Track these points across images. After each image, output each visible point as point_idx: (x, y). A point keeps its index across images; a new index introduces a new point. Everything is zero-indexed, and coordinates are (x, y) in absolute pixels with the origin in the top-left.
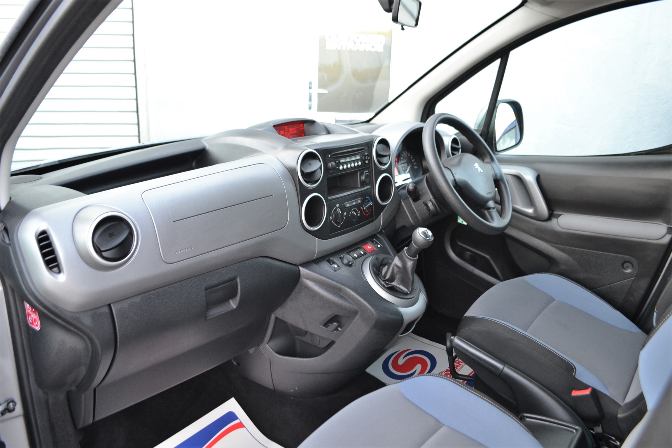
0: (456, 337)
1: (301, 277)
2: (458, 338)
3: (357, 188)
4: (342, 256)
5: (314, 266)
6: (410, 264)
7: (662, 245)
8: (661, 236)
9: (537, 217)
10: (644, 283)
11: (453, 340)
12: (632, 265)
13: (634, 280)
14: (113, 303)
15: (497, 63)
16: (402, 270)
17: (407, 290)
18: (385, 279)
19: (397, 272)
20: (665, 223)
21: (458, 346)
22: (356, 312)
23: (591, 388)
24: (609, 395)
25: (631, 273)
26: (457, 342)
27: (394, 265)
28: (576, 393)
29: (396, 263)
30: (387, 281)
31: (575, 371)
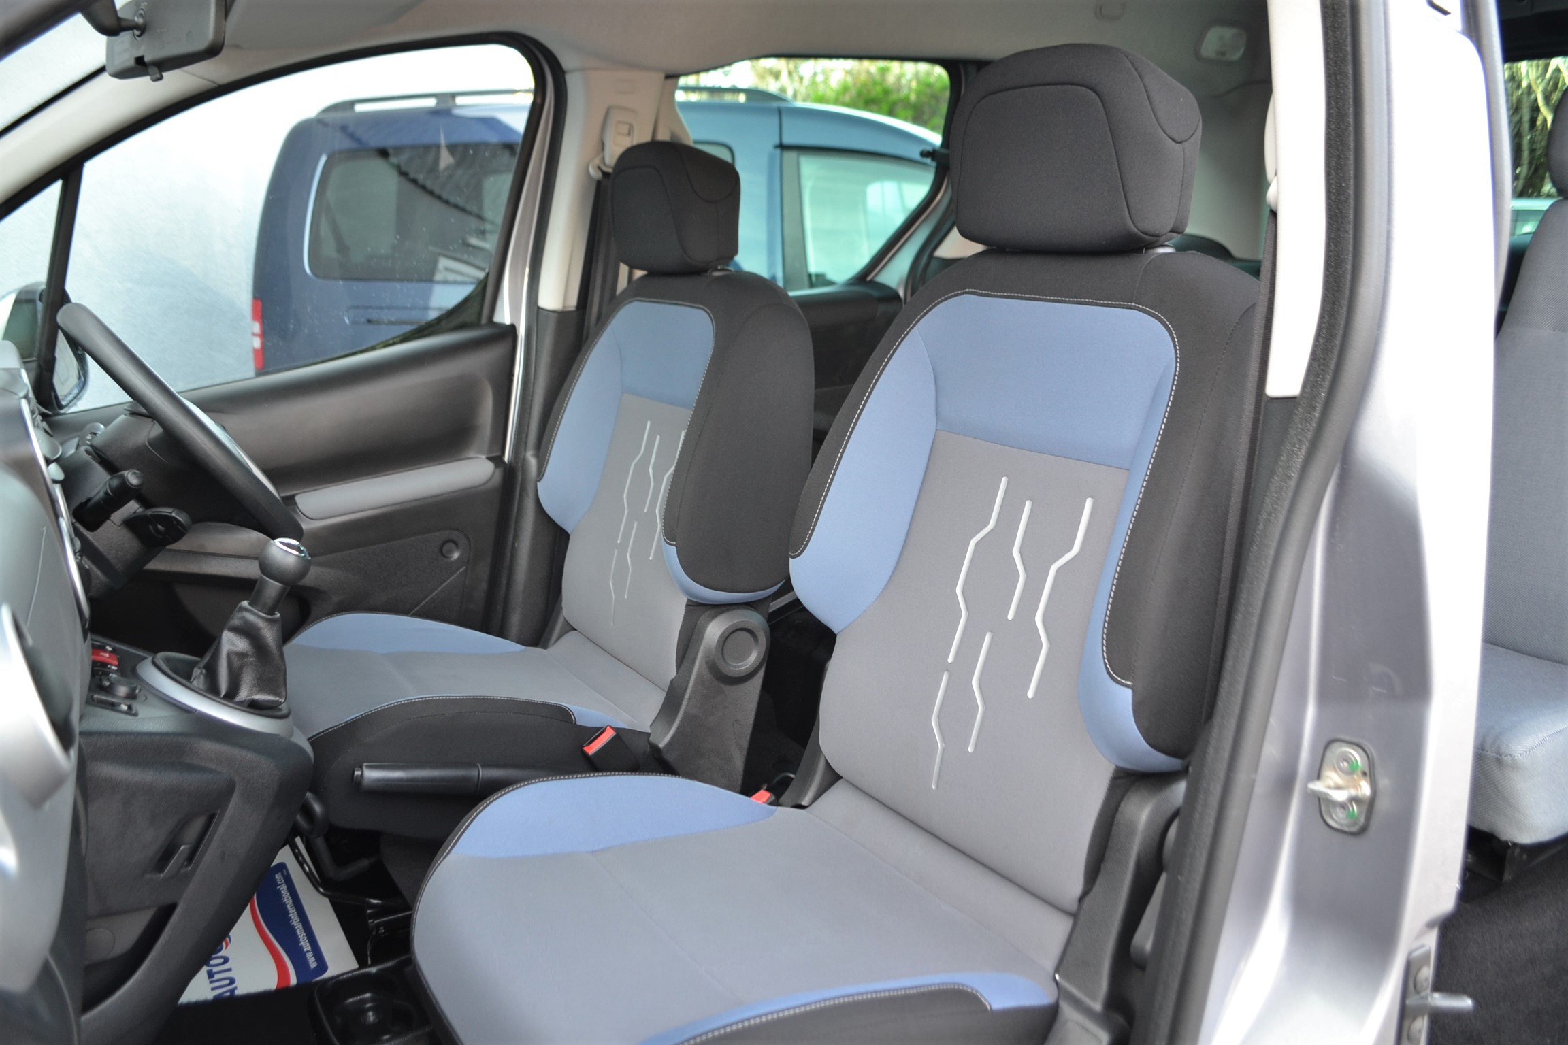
0: (364, 769)
2: (370, 767)
7: (493, 491)
8: (489, 476)
10: (483, 570)
12: (453, 541)
13: (466, 570)
16: (251, 657)
17: (277, 699)
18: (222, 695)
19: (241, 667)
20: (480, 452)
21: (379, 780)
22: (230, 789)
23: (608, 727)
24: (626, 727)
25: (459, 558)
26: (371, 775)
27: (229, 655)
28: (593, 748)
29: (233, 648)
30: (230, 697)
31: (573, 715)
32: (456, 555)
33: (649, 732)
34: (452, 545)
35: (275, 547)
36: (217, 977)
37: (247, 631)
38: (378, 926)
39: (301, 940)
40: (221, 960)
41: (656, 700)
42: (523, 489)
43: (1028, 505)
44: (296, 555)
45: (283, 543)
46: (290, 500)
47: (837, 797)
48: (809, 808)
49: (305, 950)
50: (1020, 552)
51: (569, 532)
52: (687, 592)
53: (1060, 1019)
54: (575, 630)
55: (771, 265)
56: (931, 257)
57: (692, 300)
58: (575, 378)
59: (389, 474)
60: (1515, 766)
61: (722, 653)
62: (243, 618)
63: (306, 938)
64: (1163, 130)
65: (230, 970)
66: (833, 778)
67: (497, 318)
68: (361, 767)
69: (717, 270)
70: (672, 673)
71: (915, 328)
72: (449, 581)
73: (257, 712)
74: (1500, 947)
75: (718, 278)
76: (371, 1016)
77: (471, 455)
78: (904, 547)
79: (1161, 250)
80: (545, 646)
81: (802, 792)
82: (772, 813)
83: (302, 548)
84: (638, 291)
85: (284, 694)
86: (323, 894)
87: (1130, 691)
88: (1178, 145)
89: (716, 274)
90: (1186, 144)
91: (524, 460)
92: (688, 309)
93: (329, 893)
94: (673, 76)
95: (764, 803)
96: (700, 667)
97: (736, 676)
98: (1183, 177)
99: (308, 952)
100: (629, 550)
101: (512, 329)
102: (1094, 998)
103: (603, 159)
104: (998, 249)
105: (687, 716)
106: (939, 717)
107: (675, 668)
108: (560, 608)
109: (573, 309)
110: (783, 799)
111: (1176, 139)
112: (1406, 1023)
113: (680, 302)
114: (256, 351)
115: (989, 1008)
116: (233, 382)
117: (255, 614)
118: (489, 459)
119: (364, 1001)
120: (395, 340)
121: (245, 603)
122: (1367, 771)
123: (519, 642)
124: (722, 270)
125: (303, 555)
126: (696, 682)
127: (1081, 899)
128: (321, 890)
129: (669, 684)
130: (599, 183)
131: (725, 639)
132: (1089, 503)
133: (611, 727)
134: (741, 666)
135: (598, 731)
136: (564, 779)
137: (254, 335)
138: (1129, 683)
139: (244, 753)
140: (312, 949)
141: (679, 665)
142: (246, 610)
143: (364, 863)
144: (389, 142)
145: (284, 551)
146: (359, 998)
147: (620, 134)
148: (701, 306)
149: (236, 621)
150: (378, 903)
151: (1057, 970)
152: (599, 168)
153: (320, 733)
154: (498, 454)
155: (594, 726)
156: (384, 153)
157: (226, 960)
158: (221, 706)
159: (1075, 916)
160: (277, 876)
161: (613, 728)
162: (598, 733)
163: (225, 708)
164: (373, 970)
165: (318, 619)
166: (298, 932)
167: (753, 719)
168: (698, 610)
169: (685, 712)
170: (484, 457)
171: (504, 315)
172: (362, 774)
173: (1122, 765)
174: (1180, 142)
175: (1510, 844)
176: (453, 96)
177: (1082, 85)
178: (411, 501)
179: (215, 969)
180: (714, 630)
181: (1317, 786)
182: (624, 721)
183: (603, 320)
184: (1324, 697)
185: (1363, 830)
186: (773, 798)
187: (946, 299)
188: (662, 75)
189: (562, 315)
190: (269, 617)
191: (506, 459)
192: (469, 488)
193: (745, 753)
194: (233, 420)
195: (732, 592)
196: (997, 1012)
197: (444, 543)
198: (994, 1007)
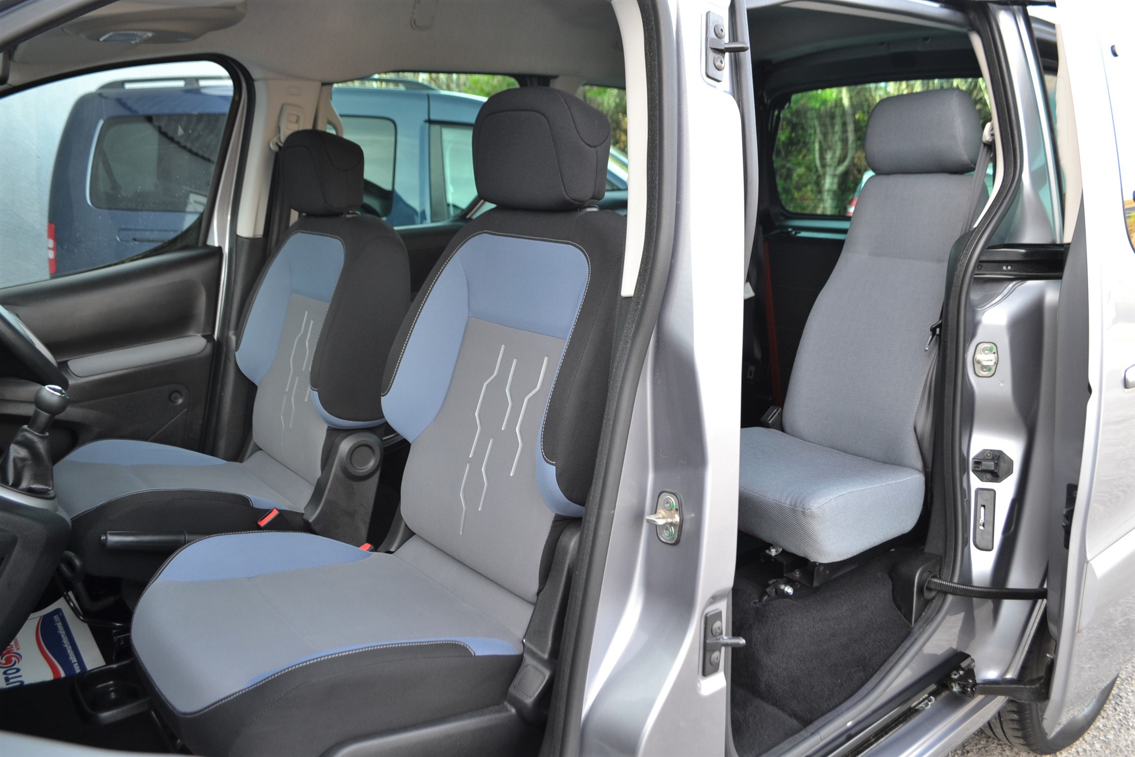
0: (108, 535)
2: (112, 534)
6: (42, 445)
7: (206, 358)
8: (199, 348)
10: (200, 410)
12: (178, 391)
13: (188, 410)
16: (29, 461)
17: (47, 487)
18: (11, 483)
19: (23, 467)
20: (198, 332)
21: (118, 542)
22: (13, 542)
23: (275, 509)
24: (288, 509)
25: (182, 403)
26: (113, 539)
27: (15, 460)
28: (263, 522)
29: (17, 455)
30: (15, 486)
31: (251, 501)
32: (180, 401)
33: (303, 512)
34: (177, 394)
35: (45, 391)
36: (11, 681)
37: (27, 444)
38: (119, 639)
39: (70, 656)
40: (15, 671)
41: (308, 493)
42: (227, 357)
43: (515, 361)
44: (60, 396)
45: (50, 388)
46: (64, 365)
47: (412, 545)
48: (394, 553)
49: (73, 662)
50: (510, 390)
51: (257, 385)
52: (327, 421)
53: (524, 664)
54: (261, 450)
55: (422, 203)
57: (332, 233)
58: (260, 283)
59: (134, 347)
60: (812, 516)
61: (351, 461)
62: (24, 436)
63: (73, 655)
64: (582, 140)
65: (20, 676)
66: (409, 534)
67: (209, 243)
68: (106, 534)
69: (350, 214)
70: (319, 474)
71: (456, 254)
72: (175, 418)
73: (33, 495)
74: (814, 627)
75: (349, 219)
76: (113, 695)
77: (190, 334)
78: (449, 388)
79: (589, 210)
80: (241, 461)
81: (391, 544)
82: (369, 555)
83: (63, 392)
84: (301, 226)
85: (52, 485)
86: (83, 621)
87: (555, 467)
88: (592, 148)
89: (349, 216)
90: (598, 148)
91: (228, 338)
92: (329, 238)
93: (86, 620)
94: (327, 84)
95: (367, 550)
96: (336, 469)
97: (361, 475)
98: (597, 167)
99: (75, 663)
100: (293, 395)
101: (220, 250)
102: (543, 651)
103: (279, 138)
104: (503, 207)
105: (327, 501)
106: (464, 491)
107: (320, 471)
108: (251, 436)
109: (261, 236)
110: (380, 548)
111: (592, 145)
112: (708, 654)
113: (325, 234)
114: (50, 261)
115: (473, 654)
116: (34, 283)
117: (32, 433)
118: (204, 336)
119: (110, 686)
120: (139, 257)
121: (25, 427)
122: (678, 508)
123: (225, 459)
124: (353, 213)
125: (64, 395)
126: (333, 480)
127: (538, 594)
128: (81, 618)
129: (316, 481)
130: (277, 154)
131: (352, 451)
132: (546, 359)
133: (276, 508)
134: (363, 469)
135: (267, 512)
136: (232, 534)
137: (49, 248)
138: (554, 463)
139: (23, 519)
140: (78, 661)
141: (322, 469)
142: (26, 431)
143: (110, 600)
144: (152, 111)
145: (51, 392)
146: (105, 684)
147: (290, 122)
148: (338, 237)
149: (19, 438)
150: (120, 626)
151: (524, 637)
152: (277, 144)
153: (80, 514)
154: (210, 333)
155: (266, 508)
156: (149, 119)
157: (18, 670)
158: (9, 490)
159: (535, 604)
160: (55, 617)
161: (278, 510)
162: (268, 513)
163: (11, 491)
164: (115, 666)
165: (84, 443)
166: (69, 651)
167: (372, 503)
168: (335, 434)
169: (326, 500)
170: (200, 335)
171: (214, 240)
172: (106, 539)
173: (558, 513)
174: (595, 147)
175: (817, 564)
176: (197, 79)
177: (538, 112)
178: (149, 365)
179: (10, 676)
180: (345, 446)
181: (652, 518)
182: (286, 506)
183: (280, 244)
184: (658, 467)
185: (677, 543)
186: (373, 547)
187: (473, 236)
188: (320, 84)
189: (253, 241)
190: (41, 435)
191: (216, 337)
192: (189, 356)
193: (368, 525)
194: (24, 311)
195: (356, 421)
196: (479, 657)
197: (172, 393)
198: (476, 654)
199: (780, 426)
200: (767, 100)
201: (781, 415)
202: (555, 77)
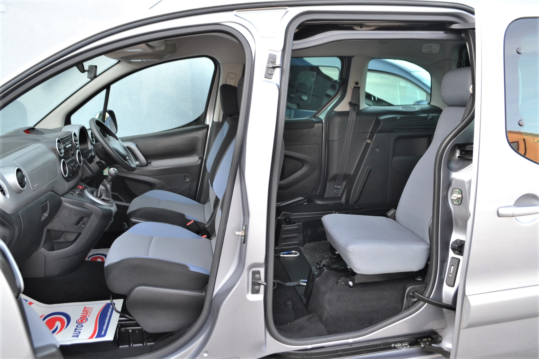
0: (133, 218)
1: (63, 202)
2: (134, 218)
3: (70, 158)
4: (74, 191)
5: (66, 196)
6: (109, 186)
7: (198, 165)
8: (197, 161)
9: (141, 165)
10: (195, 184)
11: (132, 220)
12: (188, 176)
13: (191, 184)
14: (18, 211)
15: (104, 91)
16: (105, 191)
17: (109, 199)
22: (92, 213)
27: (101, 190)
30: (100, 198)
31: (186, 216)
32: (188, 180)
34: (187, 177)
37: (104, 185)
41: (209, 217)
46: (149, 163)
56: (333, 110)
62: (104, 183)
67: (205, 123)
72: (186, 186)
73: (104, 201)
77: (194, 156)
80: (205, 204)
82: (201, 238)
101: (208, 125)
112: (253, 286)
118: (199, 157)
135: (190, 221)
139: (95, 207)
142: (105, 181)
145: (112, 170)
147: (231, 79)
148: (229, 124)
155: (190, 219)
158: (98, 199)
161: (194, 221)
171: (207, 122)
178: (177, 165)
182: (198, 220)
189: (218, 123)
196: (191, 271)
197: (186, 176)
198: (190, 270)
199: (394, 217)
200: (463, 64)
201: (395, 213)
202: (353, 57)
